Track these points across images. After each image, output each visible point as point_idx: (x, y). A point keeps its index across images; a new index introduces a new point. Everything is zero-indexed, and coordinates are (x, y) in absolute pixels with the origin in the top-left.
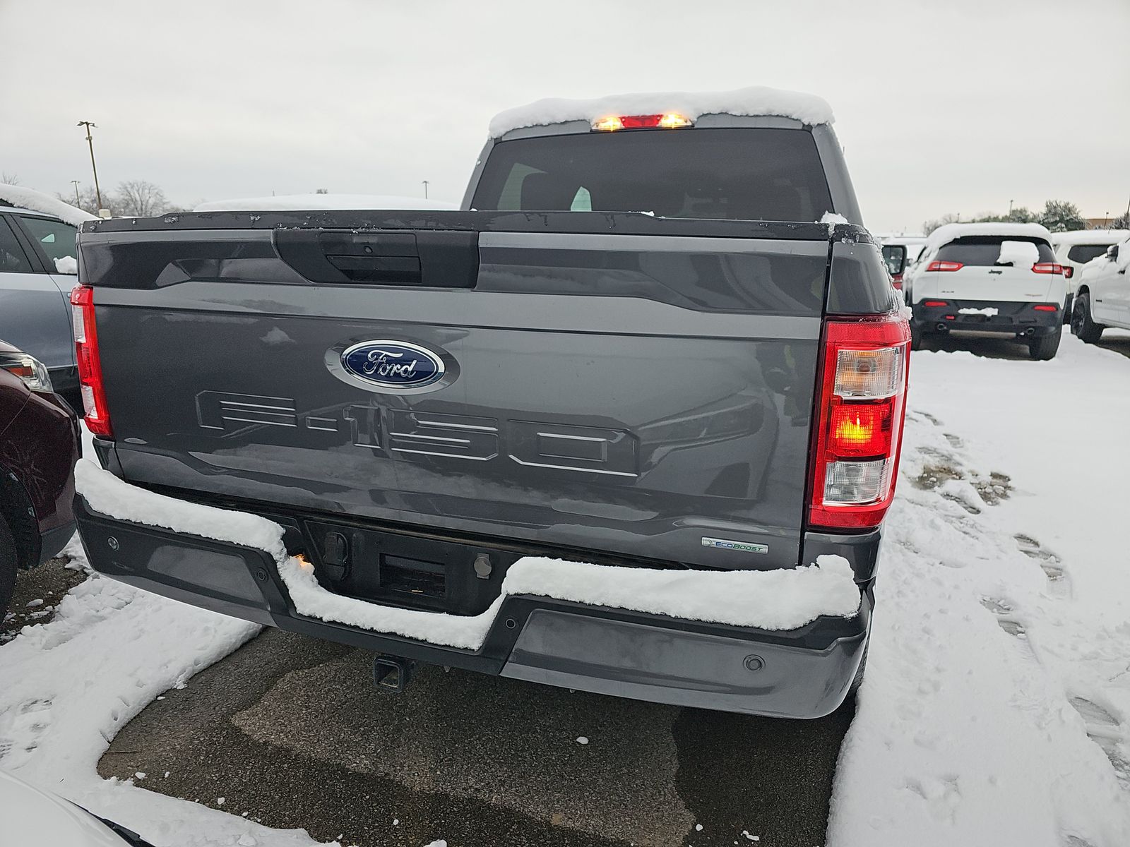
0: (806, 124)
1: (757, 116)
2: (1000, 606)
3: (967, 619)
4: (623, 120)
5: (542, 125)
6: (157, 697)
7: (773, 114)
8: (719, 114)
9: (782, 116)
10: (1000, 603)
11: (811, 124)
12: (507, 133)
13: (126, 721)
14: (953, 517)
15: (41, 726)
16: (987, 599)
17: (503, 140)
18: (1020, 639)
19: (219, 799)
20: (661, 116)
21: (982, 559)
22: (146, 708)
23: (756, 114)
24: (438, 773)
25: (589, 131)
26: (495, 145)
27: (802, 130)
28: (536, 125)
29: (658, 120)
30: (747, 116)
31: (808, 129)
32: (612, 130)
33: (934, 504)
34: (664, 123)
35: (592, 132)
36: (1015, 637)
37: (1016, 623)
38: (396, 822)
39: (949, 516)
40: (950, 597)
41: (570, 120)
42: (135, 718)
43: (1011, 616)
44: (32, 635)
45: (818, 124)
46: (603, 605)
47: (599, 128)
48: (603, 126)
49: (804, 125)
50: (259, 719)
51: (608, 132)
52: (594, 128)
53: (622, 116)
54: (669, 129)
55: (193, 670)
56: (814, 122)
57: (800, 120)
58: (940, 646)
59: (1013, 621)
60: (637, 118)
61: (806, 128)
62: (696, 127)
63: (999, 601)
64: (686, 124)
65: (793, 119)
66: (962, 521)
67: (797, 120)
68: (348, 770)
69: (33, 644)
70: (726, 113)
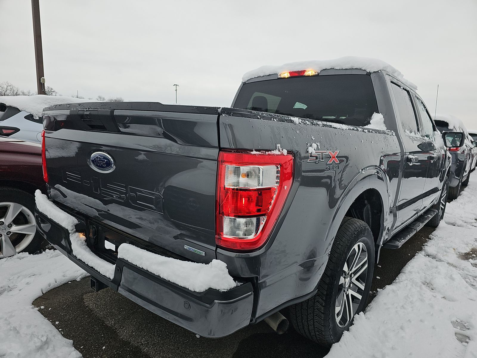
0: (368, 72)
1: (347, 69)
2: (465, 326)
3: (433, 328)
4: (290, 73)
5: (261, 77)
6: (69, 282)
7: (354, 68)
8: (330, 69)
9: (358, 69)
10: (465, 325)
11: (371, 72)
12: (248, 80)
13: (53, 288)
14: (470, 276)
15: (29, 283)
16: (459, 321)
17: (246, 83)
18: (464, 346)
19: (57, 322)
20: (305, 71)
21: (471, 300)
22: (63, 285)
23: (346, 68)
24: (134, 333)
25: (277, 78)
26: (243, 85)
27: (366, 75)
28: (259, 77)
29: (304, 73)
30: (342, 69)
31: (369, 74)
32: (286, 77)
33: (463, 268)
34: (306, 74)
35: (279, 79)
36: (461, 343)
37: (468, 337)
38: (104, 348)
39: (468, 275)
40: (432, 315)
41: (271, 74)
42: (57, 287)
43: (467, 333)
44: (48, 253)
45: (374, 72)
46: (142, 268)
47: (281, 77)
48: (282, 76)
49: (367, 72)
50: (92, 297)
51: (284, 78)
52: (279, 77)
53: (289, 72)
54: (308, 76)
55: (86, 275)
56: (372, 71)
57: (366, 70)
58: (402, 337)
59: (466, 335)
60: (296, 72)
61: (368, 74)
62: (319, 75)
63: (465, 323)
64: (315, 74)
65: (363, 70)
66: (475, 279)
67: (364, 70)
68: (105, 323)
69: (48, 256)
70: (333, 69)
